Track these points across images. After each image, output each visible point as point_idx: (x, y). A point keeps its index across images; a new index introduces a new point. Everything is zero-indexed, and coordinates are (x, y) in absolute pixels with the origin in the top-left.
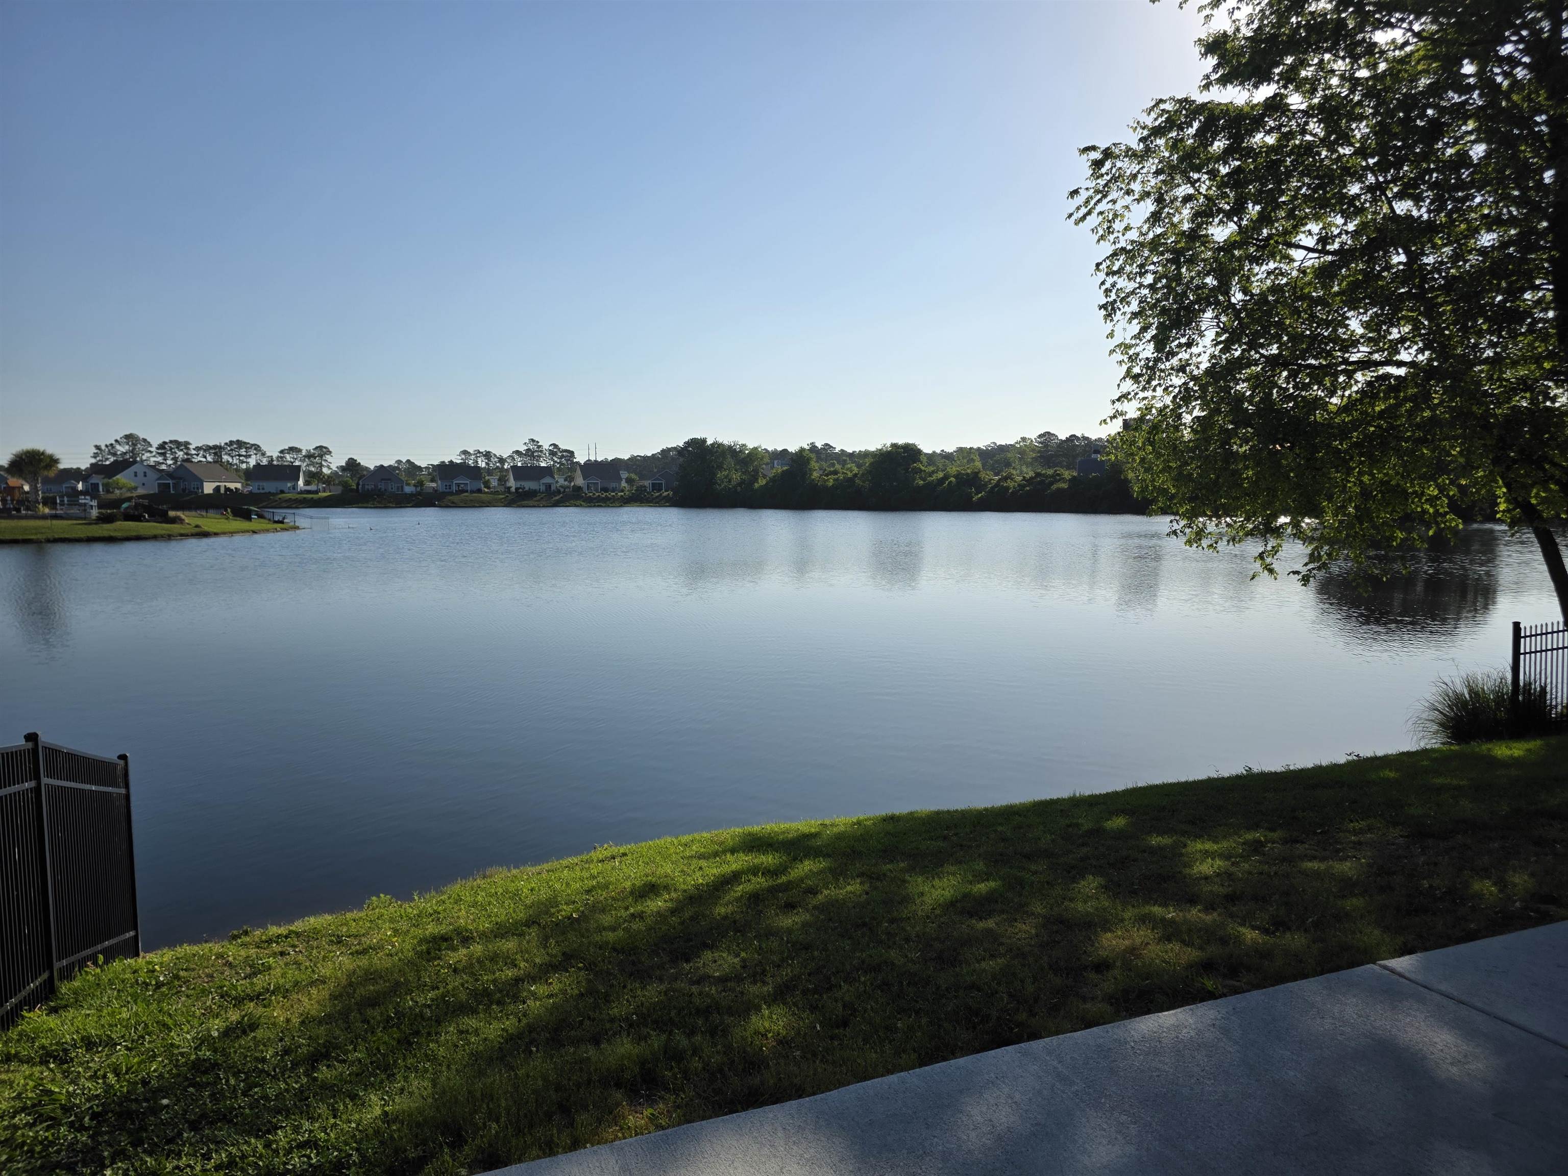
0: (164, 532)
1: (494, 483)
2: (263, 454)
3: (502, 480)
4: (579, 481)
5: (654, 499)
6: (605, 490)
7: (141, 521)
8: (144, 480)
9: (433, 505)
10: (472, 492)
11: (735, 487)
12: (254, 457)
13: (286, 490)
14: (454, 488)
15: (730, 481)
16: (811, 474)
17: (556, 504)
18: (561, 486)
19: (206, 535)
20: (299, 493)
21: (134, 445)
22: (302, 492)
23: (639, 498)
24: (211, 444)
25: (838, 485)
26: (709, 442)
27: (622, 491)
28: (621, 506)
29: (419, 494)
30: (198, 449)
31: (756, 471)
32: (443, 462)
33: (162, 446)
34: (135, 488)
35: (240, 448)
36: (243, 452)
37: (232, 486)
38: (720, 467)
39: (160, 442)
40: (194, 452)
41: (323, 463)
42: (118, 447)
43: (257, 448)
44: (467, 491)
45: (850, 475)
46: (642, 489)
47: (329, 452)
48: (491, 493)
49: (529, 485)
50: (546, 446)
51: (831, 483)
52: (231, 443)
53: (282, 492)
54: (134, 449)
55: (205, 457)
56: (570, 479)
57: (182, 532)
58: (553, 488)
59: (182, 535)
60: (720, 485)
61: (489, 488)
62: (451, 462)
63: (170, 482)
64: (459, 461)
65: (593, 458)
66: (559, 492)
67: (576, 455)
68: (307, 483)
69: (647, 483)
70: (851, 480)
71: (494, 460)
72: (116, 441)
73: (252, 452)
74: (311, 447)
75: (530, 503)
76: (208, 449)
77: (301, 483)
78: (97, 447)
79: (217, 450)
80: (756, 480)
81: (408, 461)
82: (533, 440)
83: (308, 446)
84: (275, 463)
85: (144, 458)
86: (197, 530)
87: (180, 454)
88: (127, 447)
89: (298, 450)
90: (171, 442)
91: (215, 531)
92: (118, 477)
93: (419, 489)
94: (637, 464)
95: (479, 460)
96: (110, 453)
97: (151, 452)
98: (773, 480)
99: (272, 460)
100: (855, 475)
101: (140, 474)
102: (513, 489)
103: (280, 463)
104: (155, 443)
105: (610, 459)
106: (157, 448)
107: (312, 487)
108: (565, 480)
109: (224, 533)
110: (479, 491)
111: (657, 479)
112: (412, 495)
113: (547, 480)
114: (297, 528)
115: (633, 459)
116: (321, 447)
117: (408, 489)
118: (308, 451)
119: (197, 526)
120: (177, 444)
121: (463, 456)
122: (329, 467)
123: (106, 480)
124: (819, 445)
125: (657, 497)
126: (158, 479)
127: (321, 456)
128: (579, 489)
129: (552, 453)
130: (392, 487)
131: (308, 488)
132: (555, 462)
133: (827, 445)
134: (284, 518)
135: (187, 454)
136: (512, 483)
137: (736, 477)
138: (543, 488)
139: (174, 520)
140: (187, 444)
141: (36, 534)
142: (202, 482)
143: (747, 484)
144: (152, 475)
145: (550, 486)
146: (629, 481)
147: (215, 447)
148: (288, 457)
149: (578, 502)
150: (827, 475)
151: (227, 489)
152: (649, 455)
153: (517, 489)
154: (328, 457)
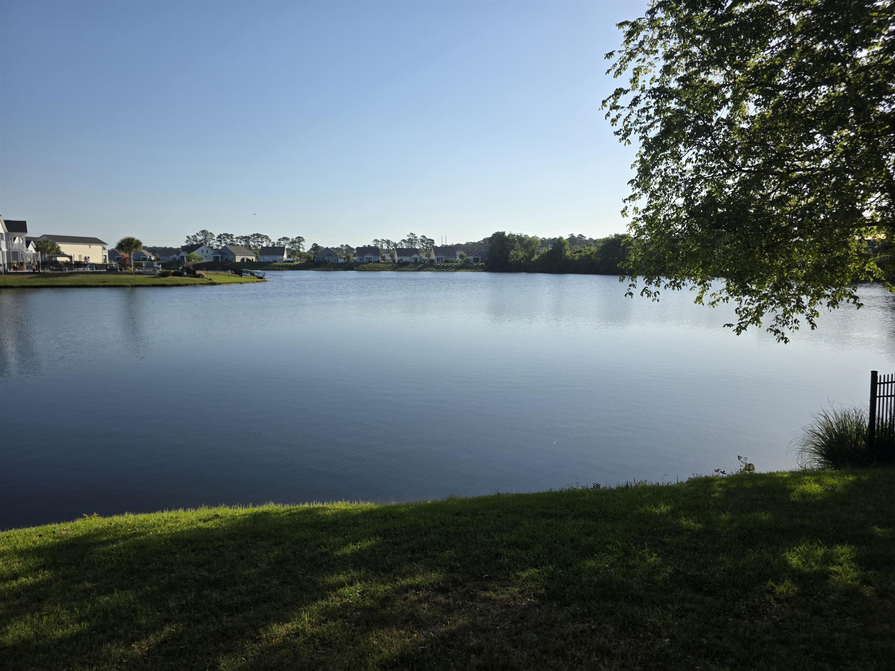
0: (192, 282)
1: (388, 258)
2: (270, 241)
3: (392, 256)
4: (433, 257)
5: (474, 267)
6: (447, 262)
7: (182, 276)
8: (206, 254)
9: (354, 270)
10: (374, 262)
11: (520, 260)
12: (265, 242)
13: (277, 261)
14: (365, 261)
15: (517, 257)
16: (565, 253)
17: (419, 270)
18: (423, 260)
19: (214, 284)
20: (284, 262)
21: (206, 236)
22: (285, 262)
23: (466, 266)
24: (244, 236)
25: (581, 259)
26: (507, 234)
27: (456, 262)
28: (455, 271)
29: (346, 263)
30: (237, 238)
31: (533, 251)
32: (365, 246)
33: (220, 237)
34: (202, 259)
35: (258, 238)
36: (260, 240)
37: (250, 258)
38: (513, 248)
39: (219, 234)
40: (235, 240)
41: (301, 246)
42: (198, 237)
43: (267, 237)
44: (372, 262)
45: (589, 253)
46: (467, 261)
47: (303, 240)
48: (386, 263)
49: (406, 259)
50: (419, 237)
51: (577, 258)
52: (254, 235)
53: (275, 261)
54: (206, 238)
55: (241, 242)
56: (428, 255)
57: (202, 282)
58: (418, 260)
59: (201, 284)
60: (511, 259)
61: (384, 260)
62: (369, 246)
63: (219, 255)
64: (373, 246)
65: (444, 244)
66: (421, 263)
67: (435, 242)
68: (289, 256)
69: (471, 258)
70: (589, 256)
71: (391, 245)
72: (197, 234)
73: (264, 240)
74: (294, 237)
75: (405, 269)
76: (242, 238)
77: (285, 256)
78: (188, 237)
79: (247, 239)
80: (533, 256)
81: (347, 245)
82: (412, 234)
83: (292, 236)
84: (276, 246)
85: (211, 243)
86: (210, 281)
87: (228, 241)
88: (202, 237)
89: (287, 239)
90: (224, 234)
91: (219, 282)
92: (194, 253)
93: (346, 261)
94: (469, 248)
95: (384, 245)
96: (194, 240)
97: (214, 240)
98: (543, 256)
99: (274, 244)
100: (592, 253)
101: (205, 251)
102: (397, 261)
103: (278, 246)
104: (216, 235)
105: (455, 244)
106: (217, 238)
107: (291, 259)
108: (426, 256)
109: (224, 283)
110: (378, 262)
111: (476, 256)
112: (342, 264)
113: (415, 256)
114: (266, 281)
115: (468, 244)
116: (299, 237)
117: (341, 261)
118: (293, 239)
119: (210, 279)
120: (227, 235)
121: (375, 243)
122: (303, 248)
123: (188, 255)
124: (576, 235)
125: (476, 266)
126: (213, 254)
127: (299, 242)
128: (432, 261)
129: (422, 241)
130: (332, 259)
131: (289, 259)
132: (424, 246)
133: (581, 235)
134: (264, 276)
135: (232, 241)
136: (396, 258)
137: (521, 254)
138: (413, 261)
139: (199, 276)
140: (232, 235)
141: (127, 282)
142: (235, 256)
143: (528, 259)
144: (211, 252)
145: (417, 260)
146: (461, 257)
147: (246, 237)
148: (282, 243)
149: (432, 269)
150: (575, 253)
151: (248, 260)
152: (477, 242)
153: (399, 261)
154: (302, 243)
